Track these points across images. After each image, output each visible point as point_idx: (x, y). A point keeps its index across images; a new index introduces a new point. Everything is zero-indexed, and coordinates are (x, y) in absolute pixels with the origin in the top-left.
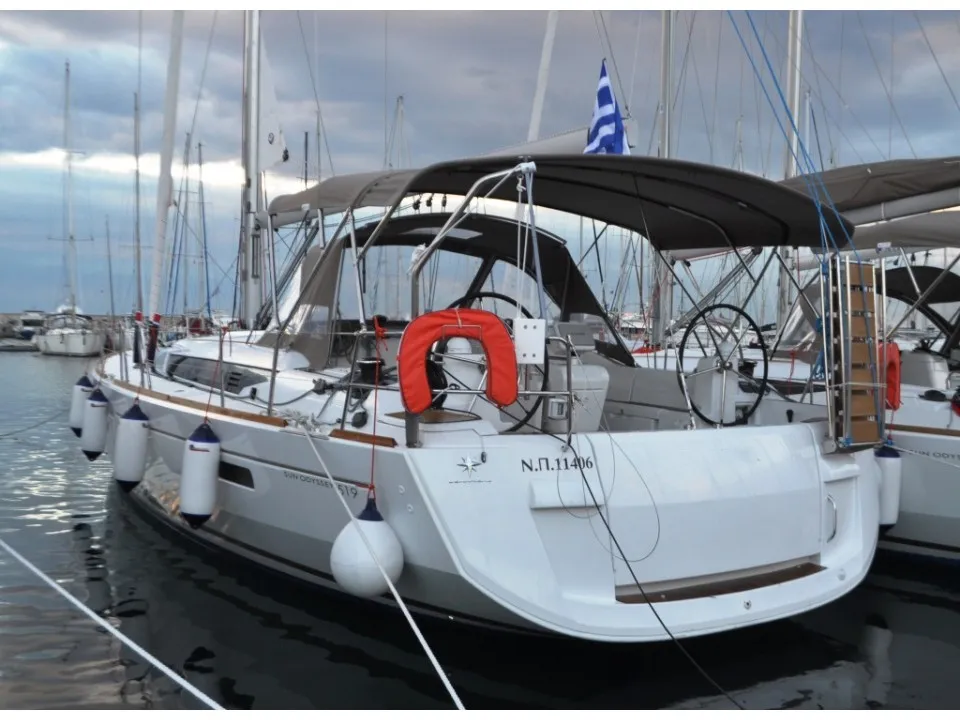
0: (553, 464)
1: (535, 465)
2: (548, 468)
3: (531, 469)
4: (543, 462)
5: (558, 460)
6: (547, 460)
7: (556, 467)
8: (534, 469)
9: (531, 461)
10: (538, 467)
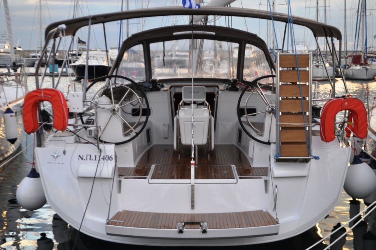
0: (93, 158)
1: (85, 158)
2: (90, 159)
3: (82, 159)
4: (89, 157)
5: (96, 156)
6: (90, 155)
7: (94, 159)
8: (83, 159)
9: (83, 155)
10: (86, 159)
